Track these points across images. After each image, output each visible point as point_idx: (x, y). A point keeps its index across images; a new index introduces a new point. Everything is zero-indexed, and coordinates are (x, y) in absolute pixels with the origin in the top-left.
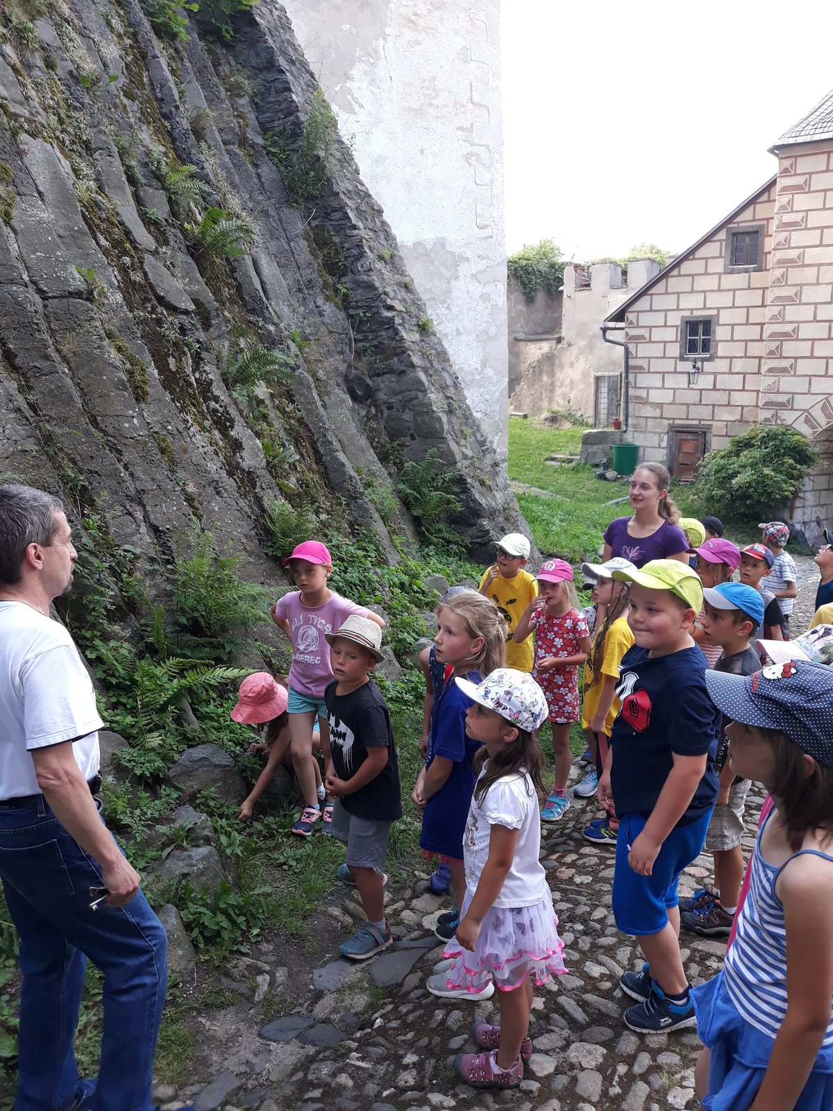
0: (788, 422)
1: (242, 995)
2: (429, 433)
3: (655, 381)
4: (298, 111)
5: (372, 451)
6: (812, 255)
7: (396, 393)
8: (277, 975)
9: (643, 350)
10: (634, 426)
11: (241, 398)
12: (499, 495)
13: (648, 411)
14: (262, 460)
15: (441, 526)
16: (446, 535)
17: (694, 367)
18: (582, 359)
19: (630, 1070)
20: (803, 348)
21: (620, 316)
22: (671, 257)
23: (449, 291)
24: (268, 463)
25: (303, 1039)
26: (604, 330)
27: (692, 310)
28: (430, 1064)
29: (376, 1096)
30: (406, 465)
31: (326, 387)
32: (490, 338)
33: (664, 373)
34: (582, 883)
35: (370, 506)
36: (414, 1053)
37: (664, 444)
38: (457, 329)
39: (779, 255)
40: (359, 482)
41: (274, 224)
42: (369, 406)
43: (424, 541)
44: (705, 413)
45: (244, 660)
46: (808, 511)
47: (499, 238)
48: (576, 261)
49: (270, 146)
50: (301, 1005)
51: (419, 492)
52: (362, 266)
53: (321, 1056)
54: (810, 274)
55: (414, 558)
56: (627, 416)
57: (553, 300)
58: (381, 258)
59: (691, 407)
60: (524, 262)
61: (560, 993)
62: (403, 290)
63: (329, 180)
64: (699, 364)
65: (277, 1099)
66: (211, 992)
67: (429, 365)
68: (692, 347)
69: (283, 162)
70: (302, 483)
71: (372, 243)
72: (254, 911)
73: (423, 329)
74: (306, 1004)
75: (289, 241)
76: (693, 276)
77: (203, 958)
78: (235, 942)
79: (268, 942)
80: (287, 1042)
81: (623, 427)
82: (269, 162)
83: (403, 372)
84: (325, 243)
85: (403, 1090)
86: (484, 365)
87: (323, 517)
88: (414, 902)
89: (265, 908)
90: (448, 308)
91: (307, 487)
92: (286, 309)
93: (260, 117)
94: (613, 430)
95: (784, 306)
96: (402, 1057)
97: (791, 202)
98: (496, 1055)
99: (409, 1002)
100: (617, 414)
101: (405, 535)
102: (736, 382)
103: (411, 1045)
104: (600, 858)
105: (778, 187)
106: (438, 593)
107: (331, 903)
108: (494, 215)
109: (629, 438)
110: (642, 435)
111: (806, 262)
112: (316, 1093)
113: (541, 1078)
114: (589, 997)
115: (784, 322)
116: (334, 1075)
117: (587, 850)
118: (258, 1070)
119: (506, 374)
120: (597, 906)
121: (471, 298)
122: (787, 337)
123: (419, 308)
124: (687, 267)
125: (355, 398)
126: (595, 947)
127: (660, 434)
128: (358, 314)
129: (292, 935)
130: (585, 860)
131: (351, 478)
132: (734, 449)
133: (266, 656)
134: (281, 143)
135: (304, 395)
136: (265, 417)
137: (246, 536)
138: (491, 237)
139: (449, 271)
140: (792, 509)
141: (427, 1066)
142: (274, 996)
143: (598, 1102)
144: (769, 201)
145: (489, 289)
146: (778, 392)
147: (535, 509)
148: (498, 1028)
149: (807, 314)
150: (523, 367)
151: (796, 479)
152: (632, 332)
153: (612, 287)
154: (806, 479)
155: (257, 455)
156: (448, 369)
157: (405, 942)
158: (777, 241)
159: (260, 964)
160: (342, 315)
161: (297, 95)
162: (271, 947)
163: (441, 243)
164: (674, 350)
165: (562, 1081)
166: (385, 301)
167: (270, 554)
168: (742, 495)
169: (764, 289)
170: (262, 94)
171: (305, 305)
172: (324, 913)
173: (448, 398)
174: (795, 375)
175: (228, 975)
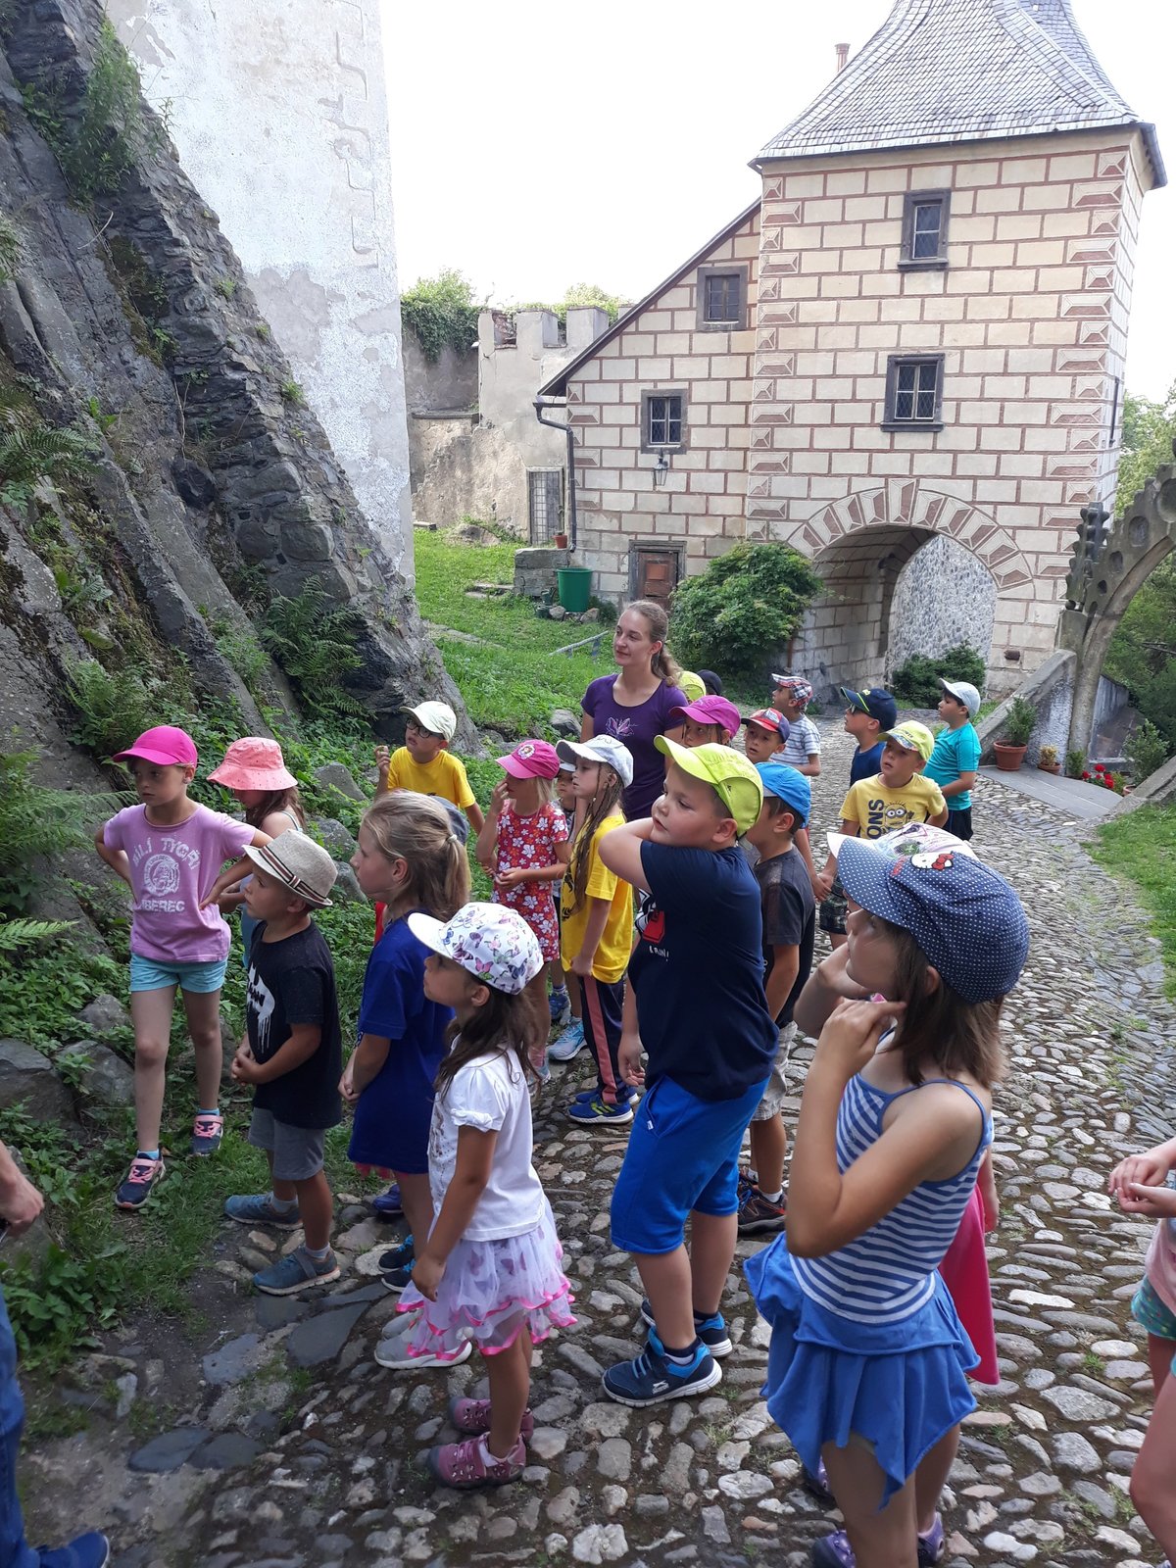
0: (783, 537)
1: (97, 1410)
2: (306, 552)
3: (610, 480)
4: (77, 54)
5: (220, 580)
6: (809, 311)
7: (253, 494)
8: (148, 1372)
9: (592, 437)
10: (585, 543)
11: (16, 503)
12: (413, 644)
13: (602, 523)
14: (55, 600)
15: (331, 690)
16: (340, 704)
17: (661, 461)
18: (509, 447)
19: (665, 1430)
20: (800, 438)
21: (559, 387)
22: (623, 306)
23: (317, 344)
24: (64, 602)
25: (198, 1461)
26: (539, 407)
27: (655, 382)
28: (393, 1467)
29: (319, 1526)
30: (274, 601)
31: (145, 485)
32: (382, 414)
33: (621, 469)
34: (573, 1183)
35: (226, 663)
36: (368, 1455)
37: (625, 568)
38: (332, 399)
39: (767, 309)
40: (206, 628)
41: (47, 232)
42: (212, 513)
43: (307, 714)
44: (676, 525)
45: (49, 907)
46: (810, 655)
47: (388, 269)
48: (492, 305)
49: (33, 107)
50: (189, 1412)
51: (297, 641)
52: (191, 302)
53: (230, 1482)
54: (806, 337)
55: (295, 739)
56: (574, 529)
57: (465, 361)
58: (220, 292)
59: (658, 517)
60: (421, 305)
61: (561, 1340)
62: (255, 340)
63: (132, 167)
64: (667, 458)
65: (169, 1556)
66: (47, 1414)
67: (300, 453)
68: (657, 434)
69: (55, 134)
70: (119, 632)
71: (204, 269)
72: (103, 1283)
73: (289, 398)
74: (197, 1409)
75: (73, 259)
76: (655, 333)
77: (29, 1365)
78: (77, 1333)
79: (129, 1325)
80: (175, 1470)
81: (570, 545)
82: (33, 132)
83: (262, 462)
84: (132, 266)
85: (357, 1511)
86: (374, 453)
87: (155, 682)
88: (341, 1237)
89: (121, 1276)
90: (317, 368)
91: (127, 637)
92: (77, 366)
93: (14, 59)
94: (555, 548)
95: (775, 379)
96: (351, 1463)
97: (779, 237)
98: (487, 1440)
99: (352, 1383)
100: (561, 526)
101: (280, 705)
102: (715, 482)
103: (361, 1445)
104: (594, 1144)
105: (763, 215)
106: (336, 790)
107: (220, 1255)
108: (378, 234)
109: (578, 559)
110: (595, 556)
111: (802, 320)
112: (228, 1538)
113: (550, 1460)
114: (601, 1340)
115: (775, 401)
116: (252, 1506)
117: (575, 1135)
118: (133, 1519)
119: (407, 466)
120: (596, 1212)
121: (350, 353)
122: (779, 421)
123: (283, 368)
124: (647, 321)
125: (189, 500)
126: (600, 1268)
127: (618, 553)
128: (189, 375)
129: (165, 1310)
130: (573, 1149)
131: (193, 622)
132: (715, 574)
133: (82, 899)
134: (51, 102)
135: (114, 498)
136: (53, 532)
137: (38, 717)
138: (376, 266)
139: (316, 314)
140: (790, 653)
141: (389, 1470)
142: (146, 1404)
143: (628, 1481)
144: (751, 234)
145: (376, 342)
146: (770, 497)
147: (459, 661)
148: (485, 1402)
149: (803, 389)
150: (427, 456)
151: (795, 614)
152: (577, 411)
153: (546, 346)
154: (806, 613)
155: (47, 591)
156: (329, 459)
157: (334, 1296)
158: (763, 289)
159: (119, 1360)
160: (163, 376)
161: (73, 29)
162: (134, 1333)
163: (302, 273)
164: (634, 438)
165: (578, 1460)
166: (230, 357)
167: (78, 743)
168: (728, 637)
169: (749, 355)
170: (14, 21)
171: (104, 358)
172: (210, 1271)
173: (331, 501)
174: (790, 474)
175: (71, 1384)
